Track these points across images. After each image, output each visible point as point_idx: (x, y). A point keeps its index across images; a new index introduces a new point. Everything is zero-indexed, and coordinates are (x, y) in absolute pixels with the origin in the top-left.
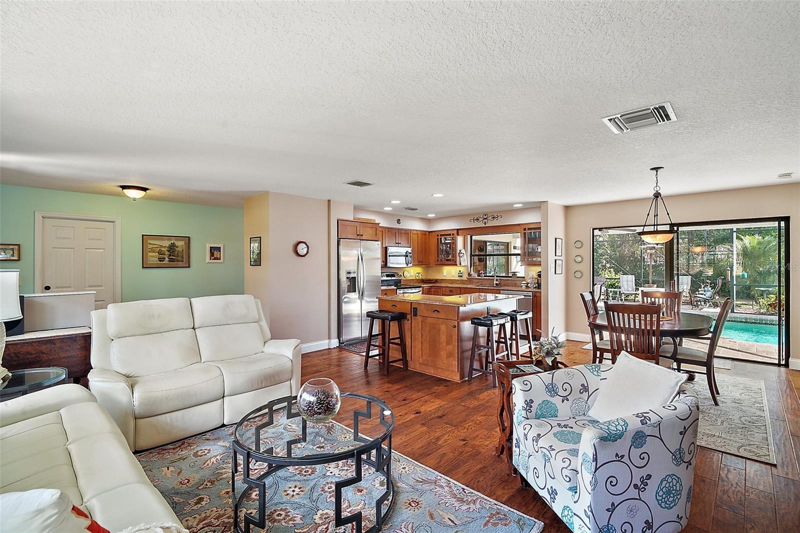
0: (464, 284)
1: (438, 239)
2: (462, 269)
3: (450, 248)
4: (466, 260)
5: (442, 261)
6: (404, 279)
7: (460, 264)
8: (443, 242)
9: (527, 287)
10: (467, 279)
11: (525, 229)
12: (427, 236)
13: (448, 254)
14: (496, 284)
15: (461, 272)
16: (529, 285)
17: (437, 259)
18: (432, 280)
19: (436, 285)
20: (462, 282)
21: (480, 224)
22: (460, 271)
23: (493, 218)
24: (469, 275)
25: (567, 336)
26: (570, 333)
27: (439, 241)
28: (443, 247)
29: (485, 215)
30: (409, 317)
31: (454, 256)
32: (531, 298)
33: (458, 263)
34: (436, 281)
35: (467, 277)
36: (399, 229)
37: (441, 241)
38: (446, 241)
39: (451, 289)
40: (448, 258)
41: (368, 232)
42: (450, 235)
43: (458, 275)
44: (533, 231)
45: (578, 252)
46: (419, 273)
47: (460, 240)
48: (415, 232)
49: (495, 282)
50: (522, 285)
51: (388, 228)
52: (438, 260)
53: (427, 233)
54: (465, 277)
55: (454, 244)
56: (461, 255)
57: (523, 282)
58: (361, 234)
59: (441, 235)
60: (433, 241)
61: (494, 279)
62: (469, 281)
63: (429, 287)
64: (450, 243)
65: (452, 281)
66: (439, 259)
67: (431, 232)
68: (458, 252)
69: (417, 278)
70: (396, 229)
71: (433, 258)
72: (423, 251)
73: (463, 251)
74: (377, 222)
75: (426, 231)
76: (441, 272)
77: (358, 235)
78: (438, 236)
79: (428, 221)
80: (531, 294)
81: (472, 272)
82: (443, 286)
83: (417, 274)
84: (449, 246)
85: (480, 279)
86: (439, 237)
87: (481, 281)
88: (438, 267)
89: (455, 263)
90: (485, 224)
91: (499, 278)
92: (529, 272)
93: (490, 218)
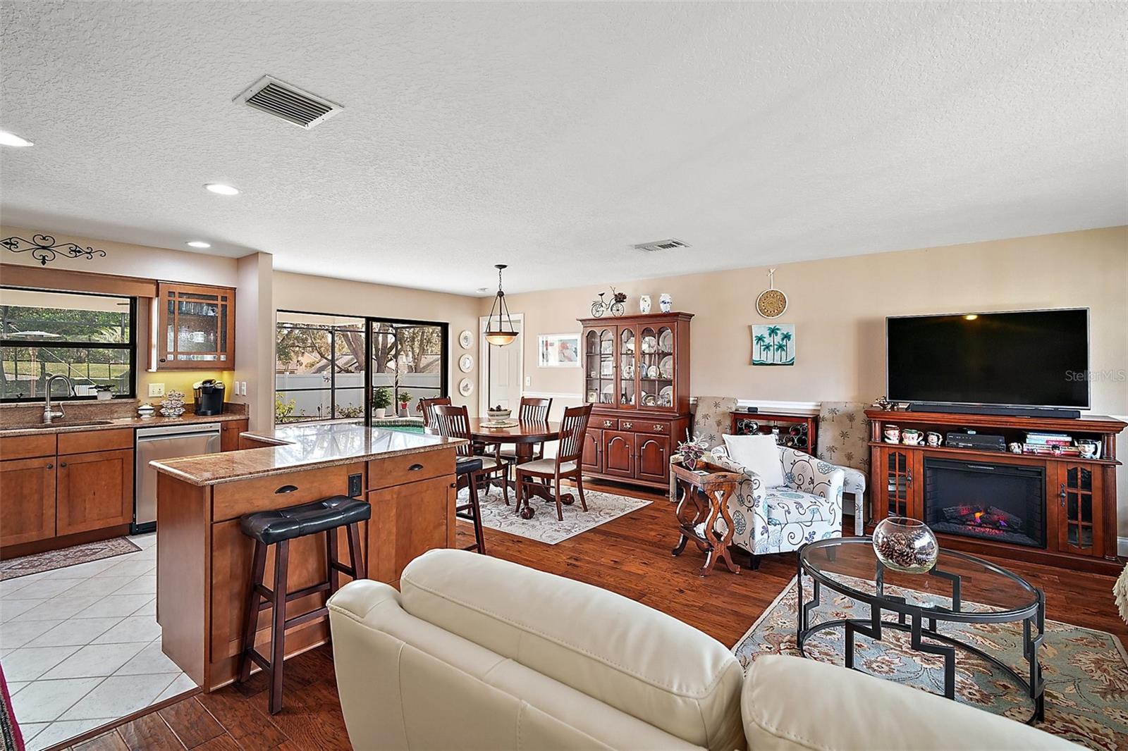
11: (171, 294)
16: (163, 411)
21: (24, 260)
23: (75, 251)
29: (45, 240)
32: (219, 434)
57: (144, 407)
80: (218, 427)
90: (44, 263)
91: (61, 402)
92: (150, 385)
93: (65, 250)
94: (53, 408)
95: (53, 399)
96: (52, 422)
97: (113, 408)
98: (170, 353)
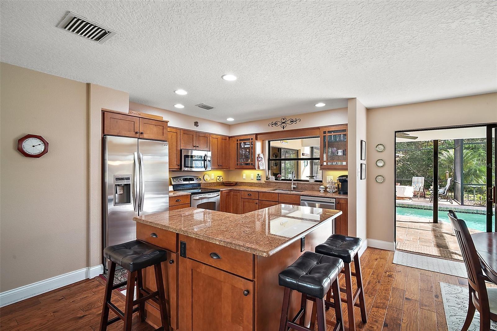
0: (262, 187)
1: (238, 143)
2: (260, 173)
3: (249, 152)
4: (264, 164)
5: (241, 165)
6: (203, 182)
7: (259, 168)
8: (242, 147)
9: (325, 191)
10: (265, 182)
11: (325, 132)
12: (227, 141)
13: (247, 158)
14: (294, 188)
15: (260, 175)
16: (328, 190)
17: (236, 163)
18: (232, 183)
19: (235, 189)
20: (260, 185)
21: (279, 129)
22: (258, 175)
23: (292, 122)
24: (267, 178)
25: (368, 243)
26: (370, 240)
27: (239, 146)
28: (242, 151)
29: (284, 119)
30: (173, 256)
31: (253, 160)
32: (334, 205)
33: (256, 167)
34: (236, 184)
35: (265, 180)
36: (197, 132)
37: (240, 146)
38: (246, 146)
39: (249, 193)
40: (247, 162)
41: (151, 131)
42: (249, 139)
43: (256, 178)
44: (333, 134)
45: (380, 156)
46: (220, 177)
47: (258, 145)
48: (214, 136)
49: (292, 186)
50: (320, 189)
51: (184, 130)
52: (238, 165)
53: (228, 138)
54: (263, 180)
55: (252, 149)
56: (260, 159)
57: (321, 187)
58: (141, 131)
59: (240, 140)
60: (234, 145)
61: (291, 183)
62: (267, 185)
63: (227, 191)
64: (250, 147)
65: (251, 184)
66: (239, 163)
67: (232, 137)
68: (257, 156)
69: (218, 181)
70: (193, 131)
71: (233, 163)
72: (223, 155)
73: (261, 156)
74: (165, 119)
75: (226, 136)
76: (240, 175)
77: (136, 133)
78: (237, 140)
79: (229, 126)
80: (334, 200)
81: (270, 176)
82: (241, 189)
83: (218, 178)
84: (248, 150)
85: (278, 182)
86: (239, 142)
87: (279, 184)
88: (238, 171)
89: (253, 167)
90: (283, 129)
91: (296, 182)
92: (327, 176)
93: (289, 122)
94: (294, 184)
95: (294, 180)
96: (293, 189)
97: (313, 186)
98: (325, 161)
